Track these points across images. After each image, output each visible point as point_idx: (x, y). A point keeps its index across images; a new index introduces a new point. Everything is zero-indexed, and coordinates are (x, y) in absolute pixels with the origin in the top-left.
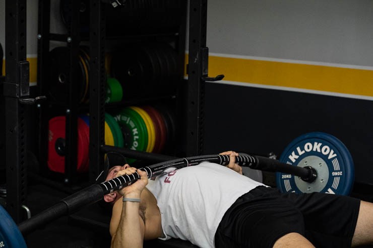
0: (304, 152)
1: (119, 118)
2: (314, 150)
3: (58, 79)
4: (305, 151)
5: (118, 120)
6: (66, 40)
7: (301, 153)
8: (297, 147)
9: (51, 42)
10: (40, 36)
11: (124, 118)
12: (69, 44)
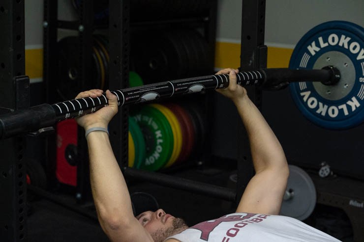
0: (326, 44)
1: (139, 117)
2: (341, 44)
3: (68, 75)
4: (329, 44)
5: (138, 120)
6: (77, 29)
7: (323, 45)
8: (319, 37)
9: (59, 30)
10: (46, 24)
11: (146, 118)
12: (81, 33)
